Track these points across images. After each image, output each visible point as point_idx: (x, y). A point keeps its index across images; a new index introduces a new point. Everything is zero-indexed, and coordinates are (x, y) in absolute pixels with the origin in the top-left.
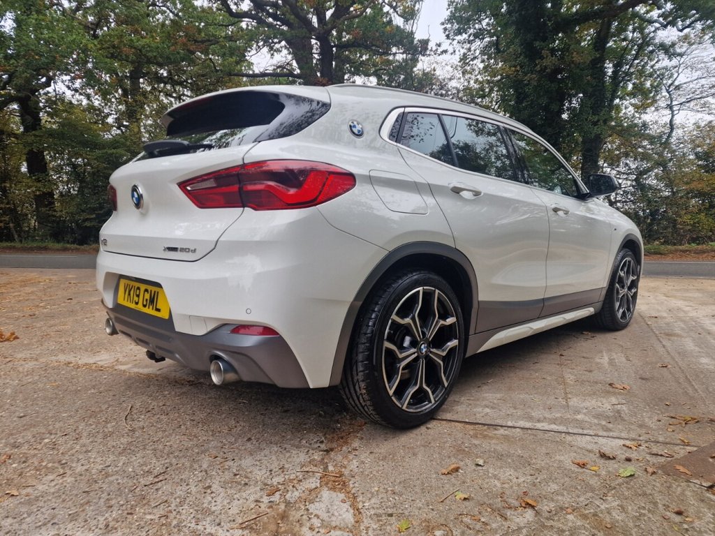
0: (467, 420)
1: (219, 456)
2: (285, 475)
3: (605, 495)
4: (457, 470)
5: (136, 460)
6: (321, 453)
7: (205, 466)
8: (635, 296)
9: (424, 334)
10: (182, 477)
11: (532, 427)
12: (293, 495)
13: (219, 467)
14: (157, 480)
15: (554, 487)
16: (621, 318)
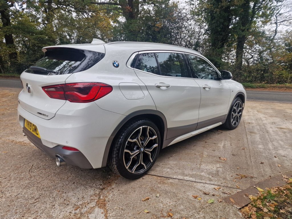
0: (159, 175)
1: (61, 190)
2: (83, 200)
3: (199, 212)
4: (148, 199)
5: (30, 191)
6: (100, 190)
7: (54, 195)
8: (241, 116)
9: (142, 144)
10: (45, 200)
11: (183, 179)
12: (84, 210)
13: (59, 196)
14: (35, 201)
15: (182, 207)
16: (234, 124)
